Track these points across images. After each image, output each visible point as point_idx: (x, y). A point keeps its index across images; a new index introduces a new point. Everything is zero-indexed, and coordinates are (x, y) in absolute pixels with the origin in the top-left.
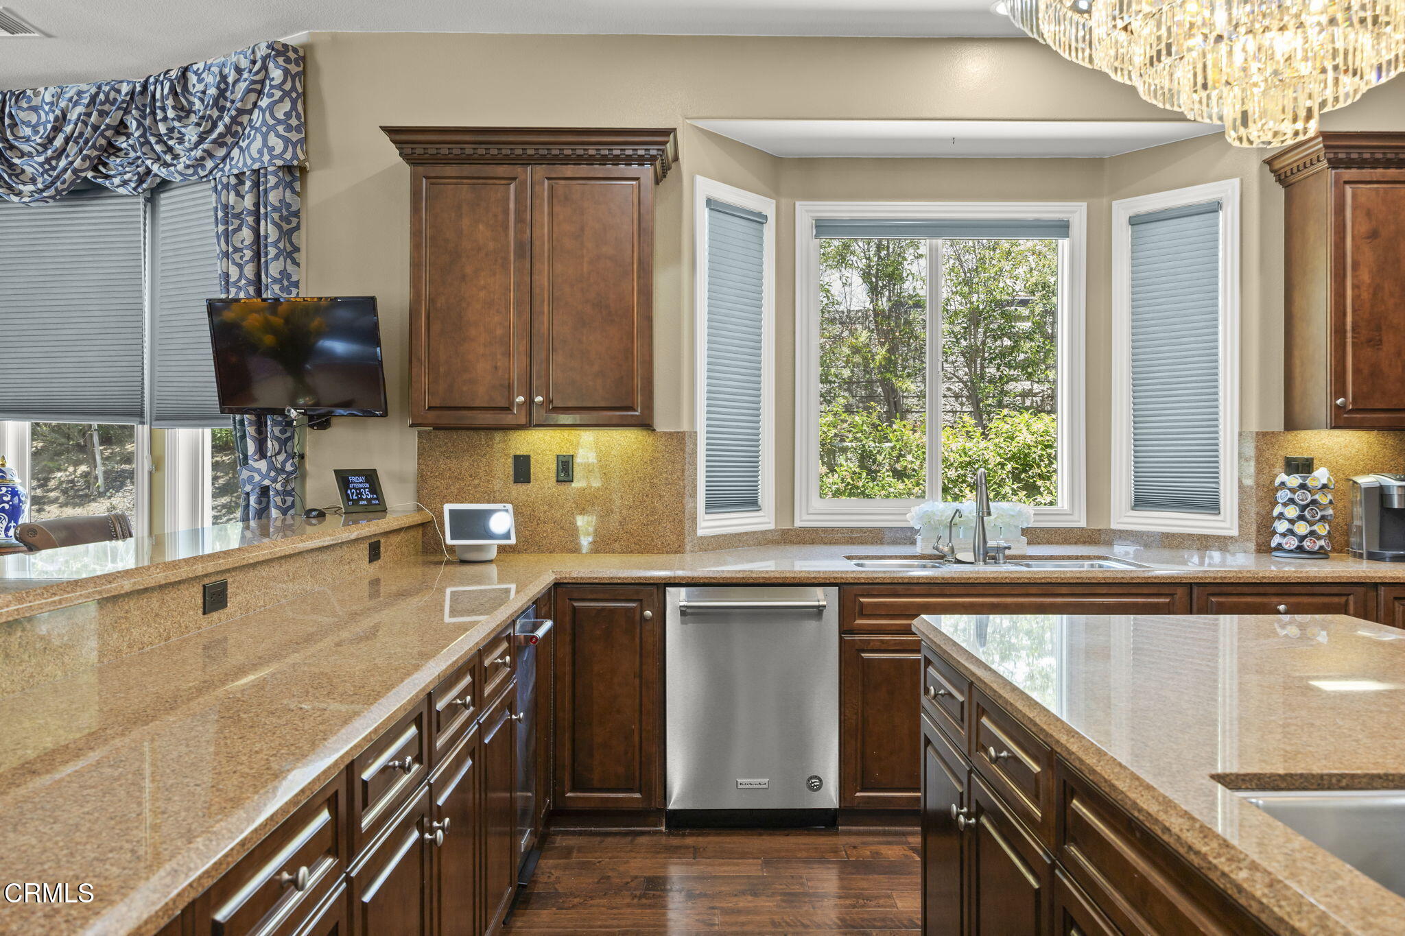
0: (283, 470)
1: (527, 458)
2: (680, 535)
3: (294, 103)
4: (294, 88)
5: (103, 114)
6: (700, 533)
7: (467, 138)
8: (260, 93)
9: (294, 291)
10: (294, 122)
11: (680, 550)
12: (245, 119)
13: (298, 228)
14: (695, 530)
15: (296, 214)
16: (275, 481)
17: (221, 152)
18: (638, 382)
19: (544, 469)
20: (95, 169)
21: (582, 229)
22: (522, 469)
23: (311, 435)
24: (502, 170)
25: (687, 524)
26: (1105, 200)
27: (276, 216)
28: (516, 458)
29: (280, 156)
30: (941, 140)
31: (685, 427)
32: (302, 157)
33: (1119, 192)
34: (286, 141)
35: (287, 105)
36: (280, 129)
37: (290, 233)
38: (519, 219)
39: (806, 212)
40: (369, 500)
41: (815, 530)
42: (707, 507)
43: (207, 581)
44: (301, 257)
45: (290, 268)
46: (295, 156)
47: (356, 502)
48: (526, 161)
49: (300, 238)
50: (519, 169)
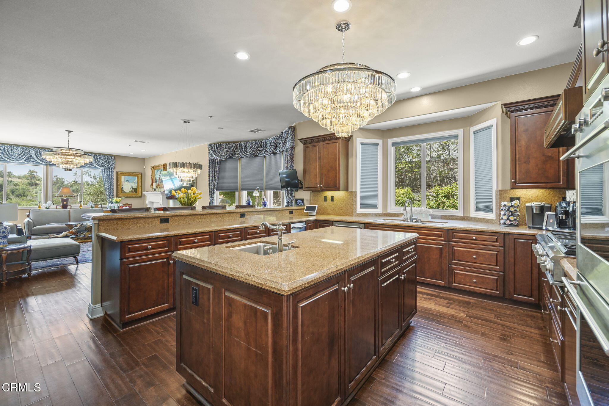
0: (291, 199)
1: (326, 197)
2: (352, 213)
3: (292, 136)
4: (292, 133)
5: (275, 141)
6: (357, 212)
7: (310, 139)
8: (288, 135)
9: (293, 168)
10: (292, 139)
11: (352, 216)
12: (287, 140)
13: (294, 157)
14: (356, 212)
15: (293, 155)
16: (289, 200)
17: (285, 146)
18: (338, 182)
19: (329, 199)
20: (275, 150)
21: (328, 153)
22: (325, 199)
23: (296, 192)
24: (316, 144)
25: (354, 211)
26: (468, 128)
27: (290, 156)
28: (324, 197)
29: (290, 145)
30: (414, 121)
31: (354, 190)
32: (293, 145)
33: (471, 125)
34: (291, 142)
35: (291, 137)
36: (290, 141)
37: (292, 158)
38: (319, 152)
39: (390, 141)
40: (301, 204)
41: (392, 213)
42: (360, 207)
43: (241, 213)
44: (294, 162)
45: (292, 164)
46: (292, 145)
47: (298, 204)
48: (319, 142)
49: (294, 159)
50: (319, 143)
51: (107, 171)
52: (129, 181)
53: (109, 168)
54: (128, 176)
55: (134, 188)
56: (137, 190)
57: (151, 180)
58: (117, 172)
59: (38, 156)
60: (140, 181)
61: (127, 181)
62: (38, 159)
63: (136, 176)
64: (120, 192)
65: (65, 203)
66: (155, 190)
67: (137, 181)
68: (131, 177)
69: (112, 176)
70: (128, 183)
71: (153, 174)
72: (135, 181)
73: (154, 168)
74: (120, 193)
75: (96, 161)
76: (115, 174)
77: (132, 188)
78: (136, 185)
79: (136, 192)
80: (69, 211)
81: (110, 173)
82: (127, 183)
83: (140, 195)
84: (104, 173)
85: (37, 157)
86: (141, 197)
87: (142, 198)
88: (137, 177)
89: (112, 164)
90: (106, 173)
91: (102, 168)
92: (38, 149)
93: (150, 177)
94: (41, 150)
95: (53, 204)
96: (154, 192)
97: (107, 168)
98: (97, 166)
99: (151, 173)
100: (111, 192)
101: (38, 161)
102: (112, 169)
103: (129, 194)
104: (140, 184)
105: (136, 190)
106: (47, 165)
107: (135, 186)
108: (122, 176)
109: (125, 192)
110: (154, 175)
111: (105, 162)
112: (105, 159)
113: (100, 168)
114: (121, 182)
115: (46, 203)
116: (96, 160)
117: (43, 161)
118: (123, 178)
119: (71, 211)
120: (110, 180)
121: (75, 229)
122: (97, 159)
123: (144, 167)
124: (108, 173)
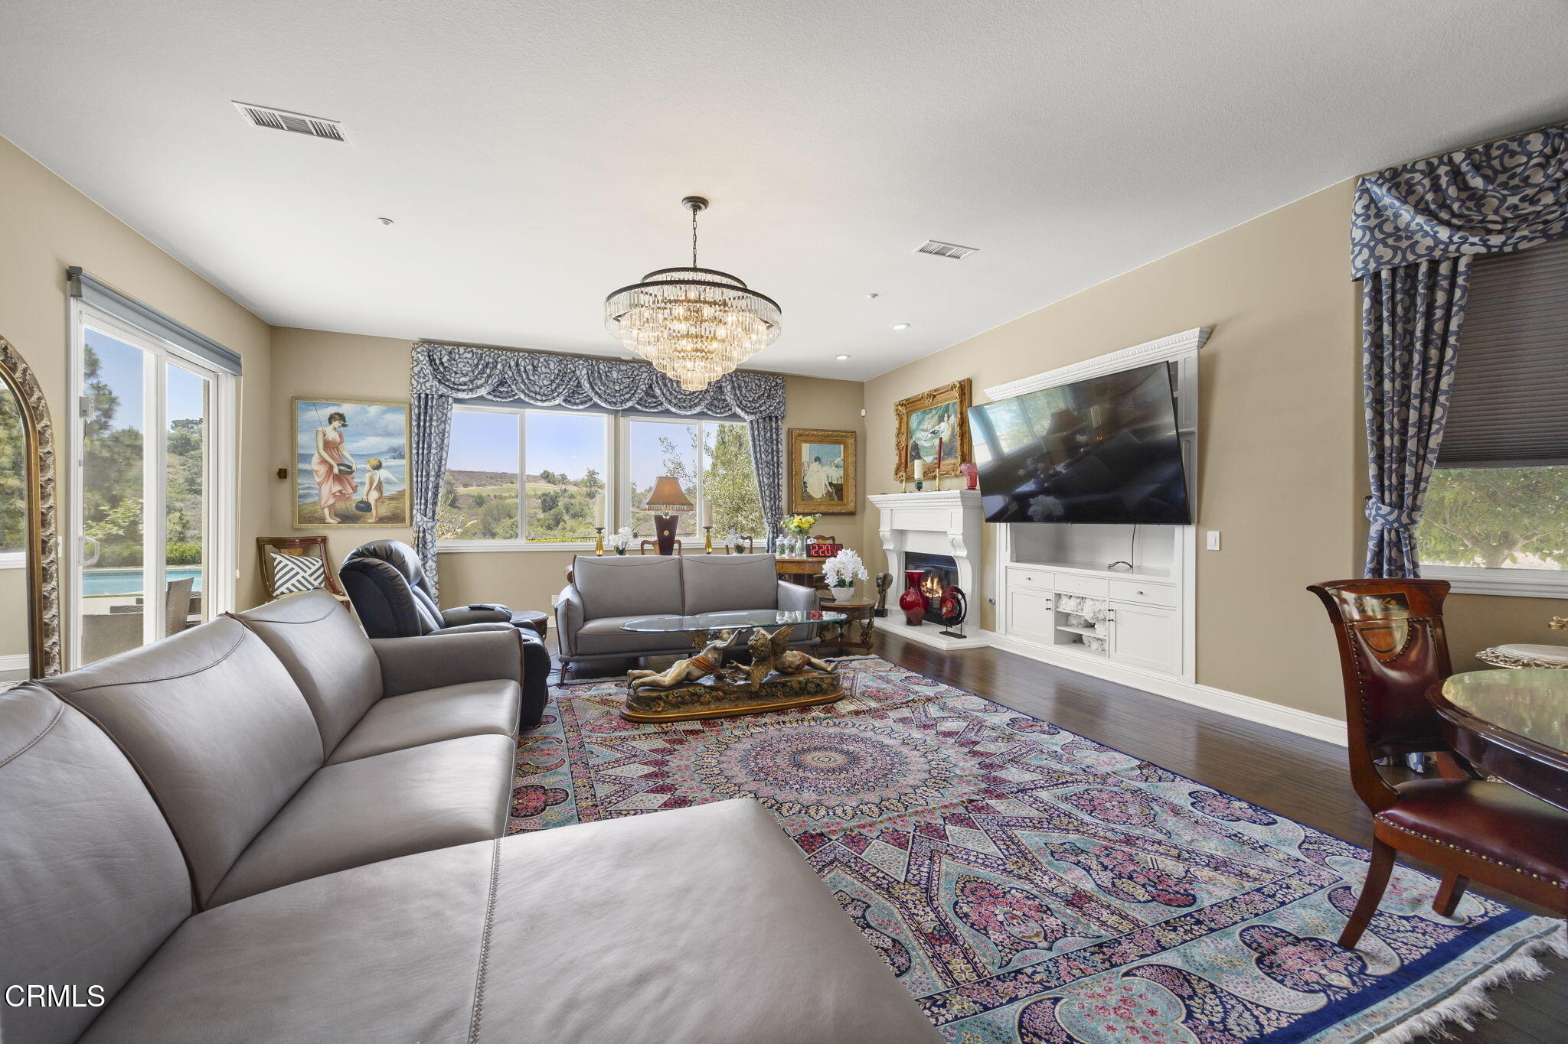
51: (765, 428)
52: (822, 460)
53: (770, 418)
54: (821, 442)
55: (835, 482)
56: (845, 489)
57: (896, 452)
58: (790, 432)
59: (596, 384)
60: (851, 459)
61: (817, 459)
62: (596, 393)
63: (839, 443)
64: (799, 494)
65: (666, 533)
66: (919, 487)
67: (844, 460)
68: (828, 447)
69: (777, 445)
70: (820, 466)
71: (904, 431)
72: (839, 460)
73: (910, 406)
74: (799, 499)
75: (736, 395)
76: (783, 437)
77: (831, 484)
78: (841, 472)
79: (841, 498)
80: (680, 561)
81: (772, 435)
82: (815, 466)
83: (851, 507)
84: (756, 433)
85: (593, 389)
86: (852, 514)
87: (858, 516)
88: (842, 446)
89: (778, 403)
90: (762, 433)
91: (753, 417)
92: (594, 362)
93: (893, 440)
94: (601, 366)
95: (636, 536)
96: (918, 494)
97: (764, 418)
98: (739, 411)
99: (897, 426)
100: (775, 497)
101: (596, 399)
102: (777, 422)
103: (820, 503)
104: (851, 469)
105: (841, 490)
106: (616, 412)
107: (836, 475)
108: (803, 445)
109: (810, 497)
110: (909, 434)
111: (759, 398)
112: (760, 386)
113: (746, 417)
114: (801, 464)
115: (616, 532)
116: (738, 392)
117: (606, 400)
118: (806, 448)
119: (685, 564)
120: (773, 458)
121: (715, 649)
122: (740, 387)
123: (863, 413)
124: (768, 435)
